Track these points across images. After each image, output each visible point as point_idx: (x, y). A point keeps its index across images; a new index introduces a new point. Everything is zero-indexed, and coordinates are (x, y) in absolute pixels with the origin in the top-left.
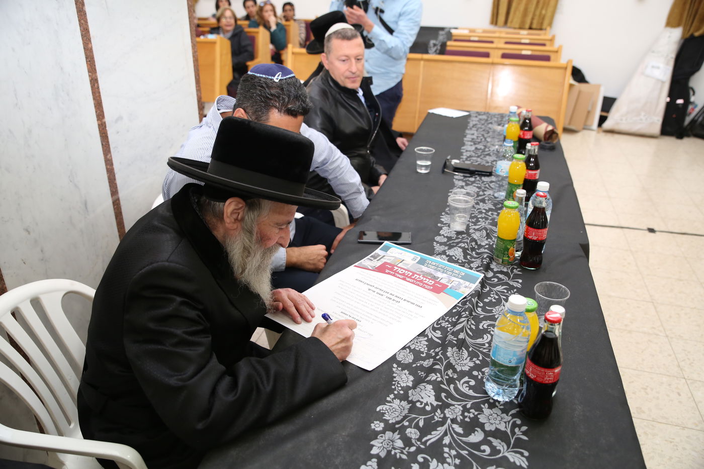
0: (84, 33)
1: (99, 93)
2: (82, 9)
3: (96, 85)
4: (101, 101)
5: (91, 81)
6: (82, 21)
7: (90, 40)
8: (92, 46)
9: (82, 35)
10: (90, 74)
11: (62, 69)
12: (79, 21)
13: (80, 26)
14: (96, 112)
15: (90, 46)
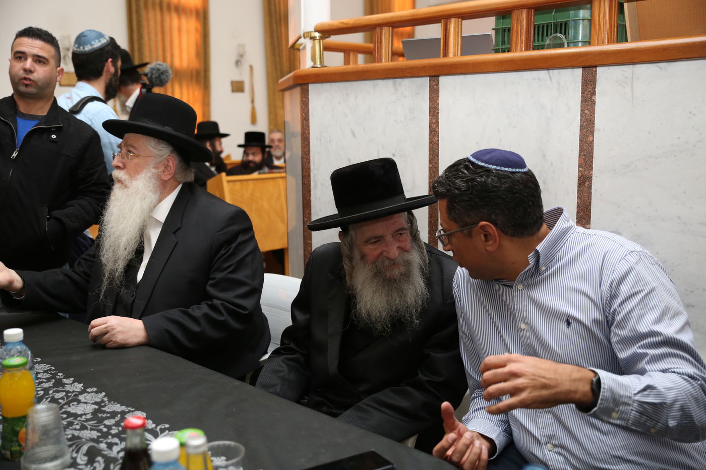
0: (585, 124)
1: (590, 193)
2: (591, 98)
3: (587, 183)
4: (590, 203)
5: (580, 178)
6: (586, 112)
7: (592, 133)
8: (593, 140)
9: (581, 126)
10: (580, 169)
11: (544, 156)
12: (582, 111)
13: (582, 116)
14: (578, 213)
15: (591, 139)
